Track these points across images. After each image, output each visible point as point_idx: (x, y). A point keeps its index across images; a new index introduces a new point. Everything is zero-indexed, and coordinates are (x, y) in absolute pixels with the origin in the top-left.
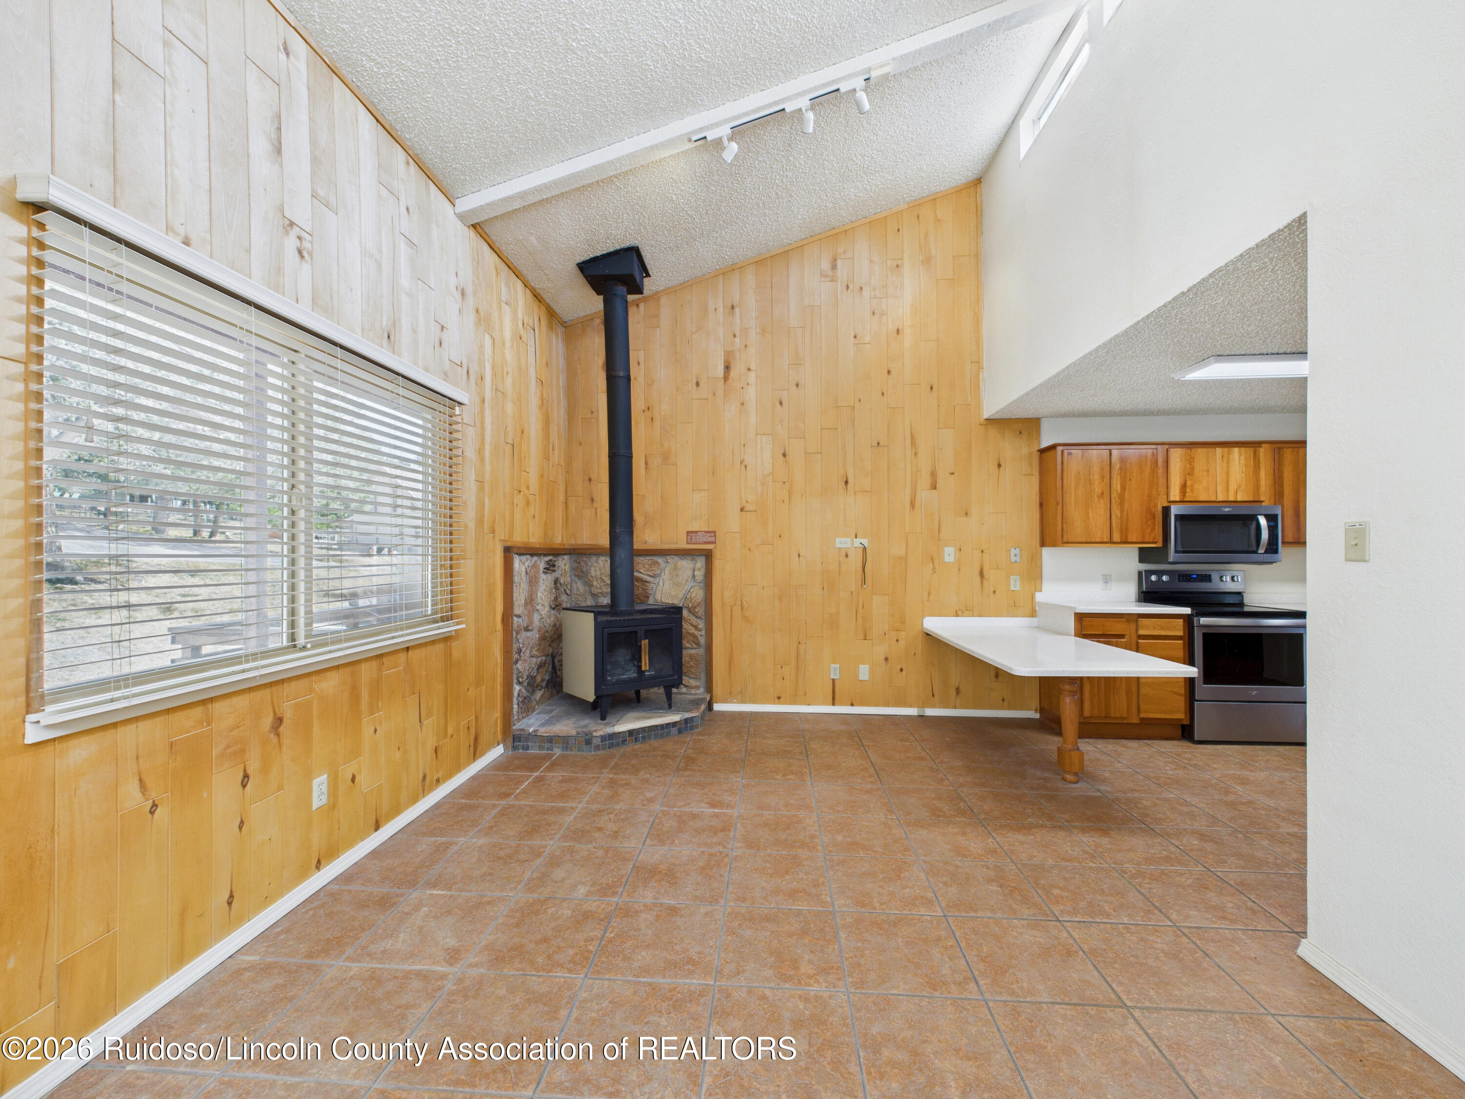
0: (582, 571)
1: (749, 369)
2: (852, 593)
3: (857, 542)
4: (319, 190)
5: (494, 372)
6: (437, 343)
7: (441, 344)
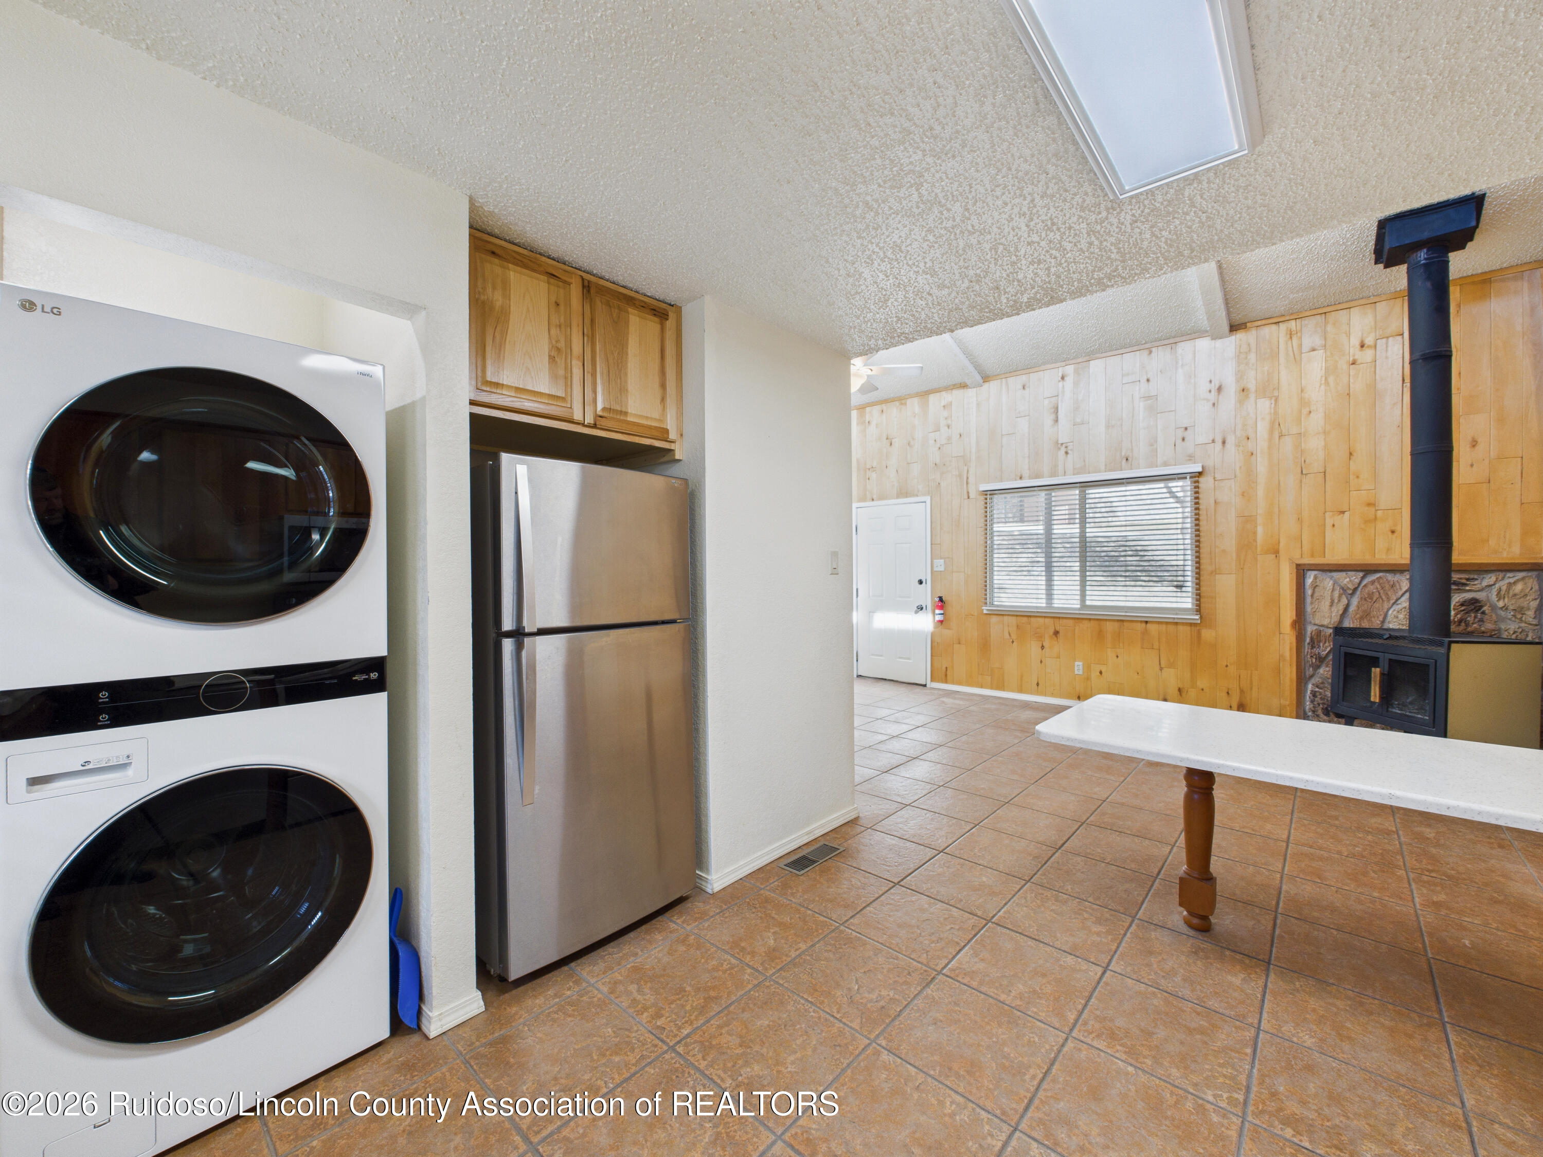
4: (1078, 420)
5: (1275, 424)
6: (1179, 441)
7: (1183, 439)
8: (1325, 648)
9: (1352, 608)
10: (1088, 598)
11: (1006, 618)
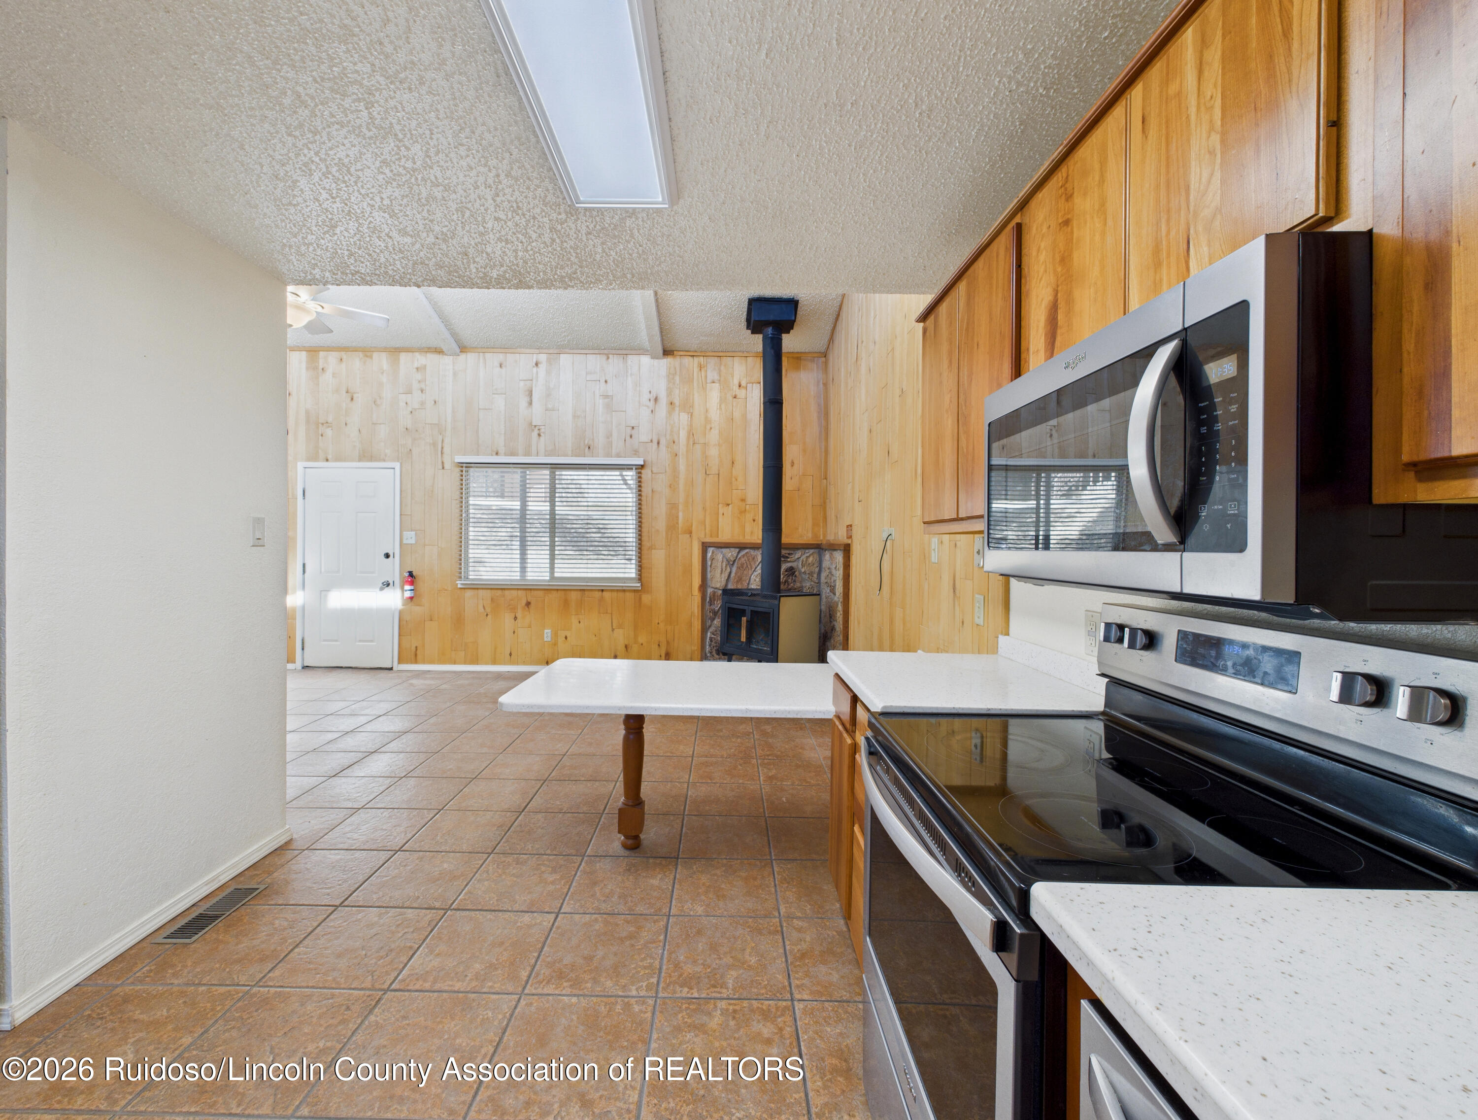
4: (550, 406)
5: (691, 434)
6: (628, 438)
7: (631, 436)
8: (718, 605)
9: (733, 575)
10: (556, 570)
11: (480, 592)
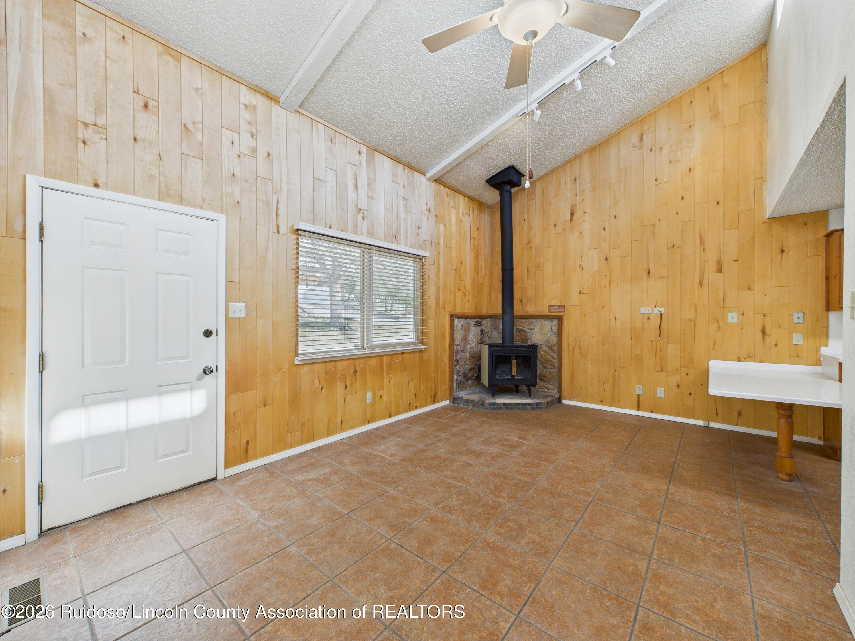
0: (496, 326)
1: (585, 213)
2: (652, 342)
3: (656, 310)
5: (445, 240)
7: (418, 234)
11: (316, 366)
